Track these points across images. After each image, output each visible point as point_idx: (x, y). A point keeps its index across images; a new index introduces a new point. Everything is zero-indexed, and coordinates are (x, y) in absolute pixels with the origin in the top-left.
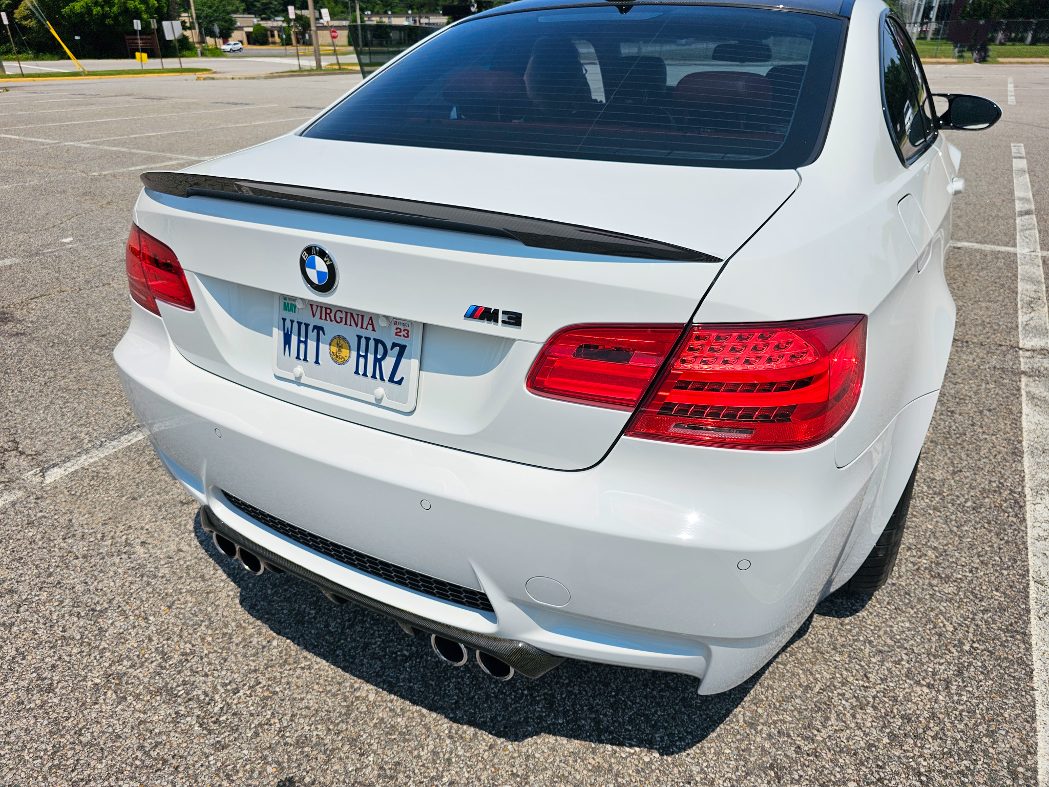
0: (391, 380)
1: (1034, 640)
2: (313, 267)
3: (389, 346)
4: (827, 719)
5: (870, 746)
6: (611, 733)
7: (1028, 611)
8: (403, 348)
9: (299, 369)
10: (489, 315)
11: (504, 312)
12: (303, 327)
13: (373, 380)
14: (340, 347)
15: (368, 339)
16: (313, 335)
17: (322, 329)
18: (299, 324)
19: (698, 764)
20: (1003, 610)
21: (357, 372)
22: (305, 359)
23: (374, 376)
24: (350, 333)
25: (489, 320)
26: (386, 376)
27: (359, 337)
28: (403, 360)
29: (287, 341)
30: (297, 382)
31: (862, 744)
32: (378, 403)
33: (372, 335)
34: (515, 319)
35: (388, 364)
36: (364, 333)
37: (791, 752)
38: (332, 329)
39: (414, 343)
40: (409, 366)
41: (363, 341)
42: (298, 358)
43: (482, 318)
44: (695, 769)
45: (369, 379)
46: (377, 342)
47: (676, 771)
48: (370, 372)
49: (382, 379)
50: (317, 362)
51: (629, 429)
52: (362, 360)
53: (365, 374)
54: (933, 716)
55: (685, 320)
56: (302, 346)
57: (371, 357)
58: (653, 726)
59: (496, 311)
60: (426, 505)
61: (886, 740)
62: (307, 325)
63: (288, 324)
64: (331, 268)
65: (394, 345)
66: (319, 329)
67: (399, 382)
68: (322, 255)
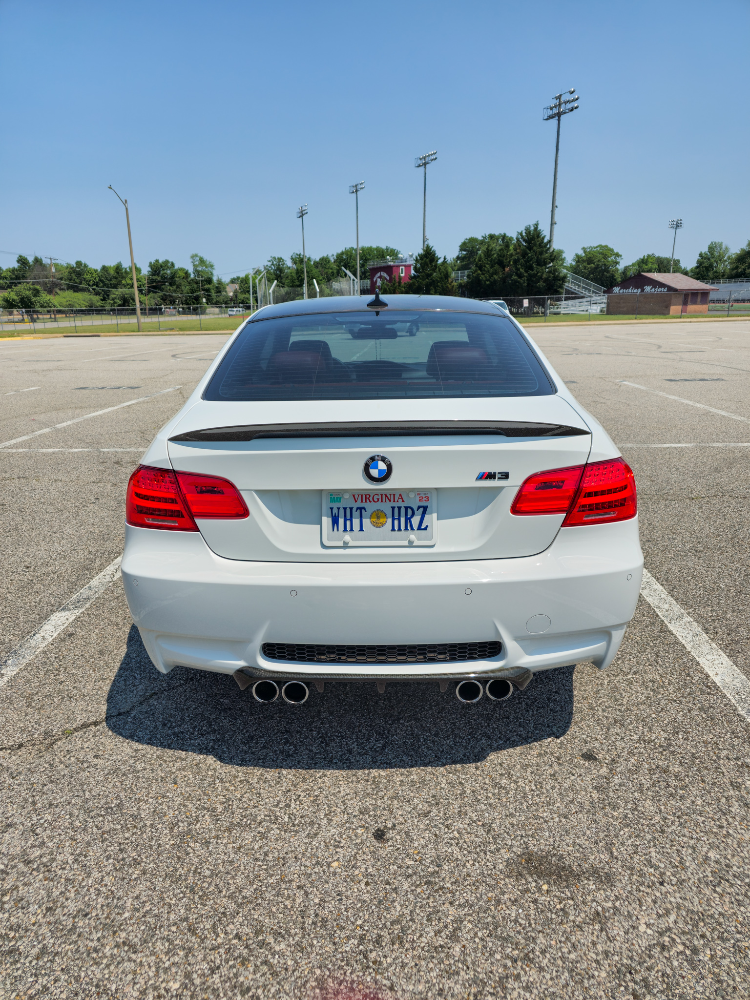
0: (419, 528)
1: (674, 632)
2: (376, 467)
3: (415, 509)
4: (621, 694)
5: (647, 698)
6: (531, 738)
7: (663, 621)
8: (425, 508)
9: (347, 537)
10: (491, 476)
11: (499, 473)
12: (348, 511)
13: (406, 532)
14: (379, 518)
15: (399, 508)
16: (356, 514)
17: (364, 508)
18: (345, 509)
19: (584, 734)
20: (653, 624)
21: (393, 529)
22: (352, 530)
23: (406, 529)
24: (386, 507)
25: (491, 478)
26: (415, 526)
27: (393, 508)
28: (426, 517)
29: (335, 521)
30: (346, 546)
31: (644, 698)
32: (411, 545)
33: (402, 505)
34: (506, 476)
35: (415, 521)
36: (396, 505)
37: (618, 713)
38: (370, 507)
39: (433, 504)
40: (432, 519)
41: (396, 510)
42: (345, 530)
43: (486, 478)
44: (584, 736)
45: (403, 533)
46: (406, 508)
47: (576, 741)
48: (403, 527)
49: (412, 529)
50: (361, 529)
52: (396, 522)
53: (399, 529)
54: (661, 676)
55: (584, 462)
56: (348, 523)
57: (403, 520)
58: (548, 726)
59: (495, 473)
60: (468, 592)
61: (652, 693)
62: (351, 509)
63: (335, 511)
64: (389, 467)
65: (419, 507)
66: (361, 509)
67: (426, 529)
68: (383, 459)
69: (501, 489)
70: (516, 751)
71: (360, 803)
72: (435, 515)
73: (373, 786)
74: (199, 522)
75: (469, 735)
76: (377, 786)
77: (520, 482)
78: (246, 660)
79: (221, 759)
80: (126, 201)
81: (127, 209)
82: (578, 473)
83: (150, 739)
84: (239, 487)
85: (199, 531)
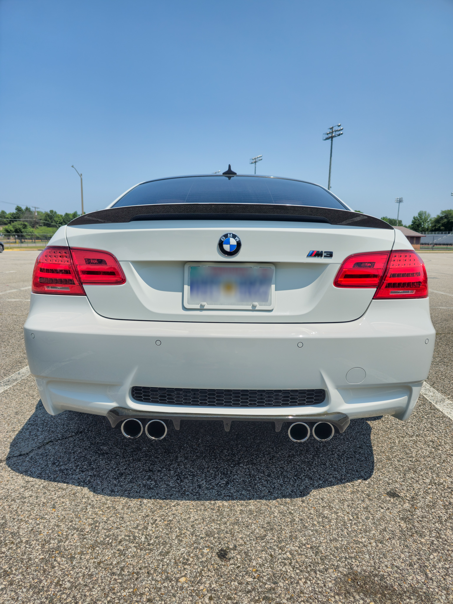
1: (441, 410)
2: (228, 243)
4: (410, 450)
5: (431, 453)
6: (344, 479)
7: (431, 403)
10: (318, 254)
11: (325, 252)
19: (386, 478)
20: (424, 404)
25: (318, 256)
30: (202, 309)
31: (428, 453)
32: (254, 310)
34: (330, 255)
37: (410, 463)
40: (271, 289)
42: (201, 296)
43: (315, 256)
44: (387, 479)
47: (381, 482)
51: (375, 297)
54: (438, 438)
55: (391, 250)
58: (357, 471)
59: (322, 252)
60: (300, 345)
61: (433, 450)
63: (196, 279)
64: (239, 243)
67: (266, 297)
68: (234, 236)
69: (326, 265)
70: (333, 489)
71: (206, 527)
72: (273, 286)
73: (218, 514)
74: (86, 287)
75: (296, 476)
76: (221, 514)
77: (341, 260)
78: (117, 402)
79: (94, 490)
80: (81, 174)
81: (81, 179)
82: (386, 257)
83: (40, 474)
84: (119, 258)
85: (86, 295)
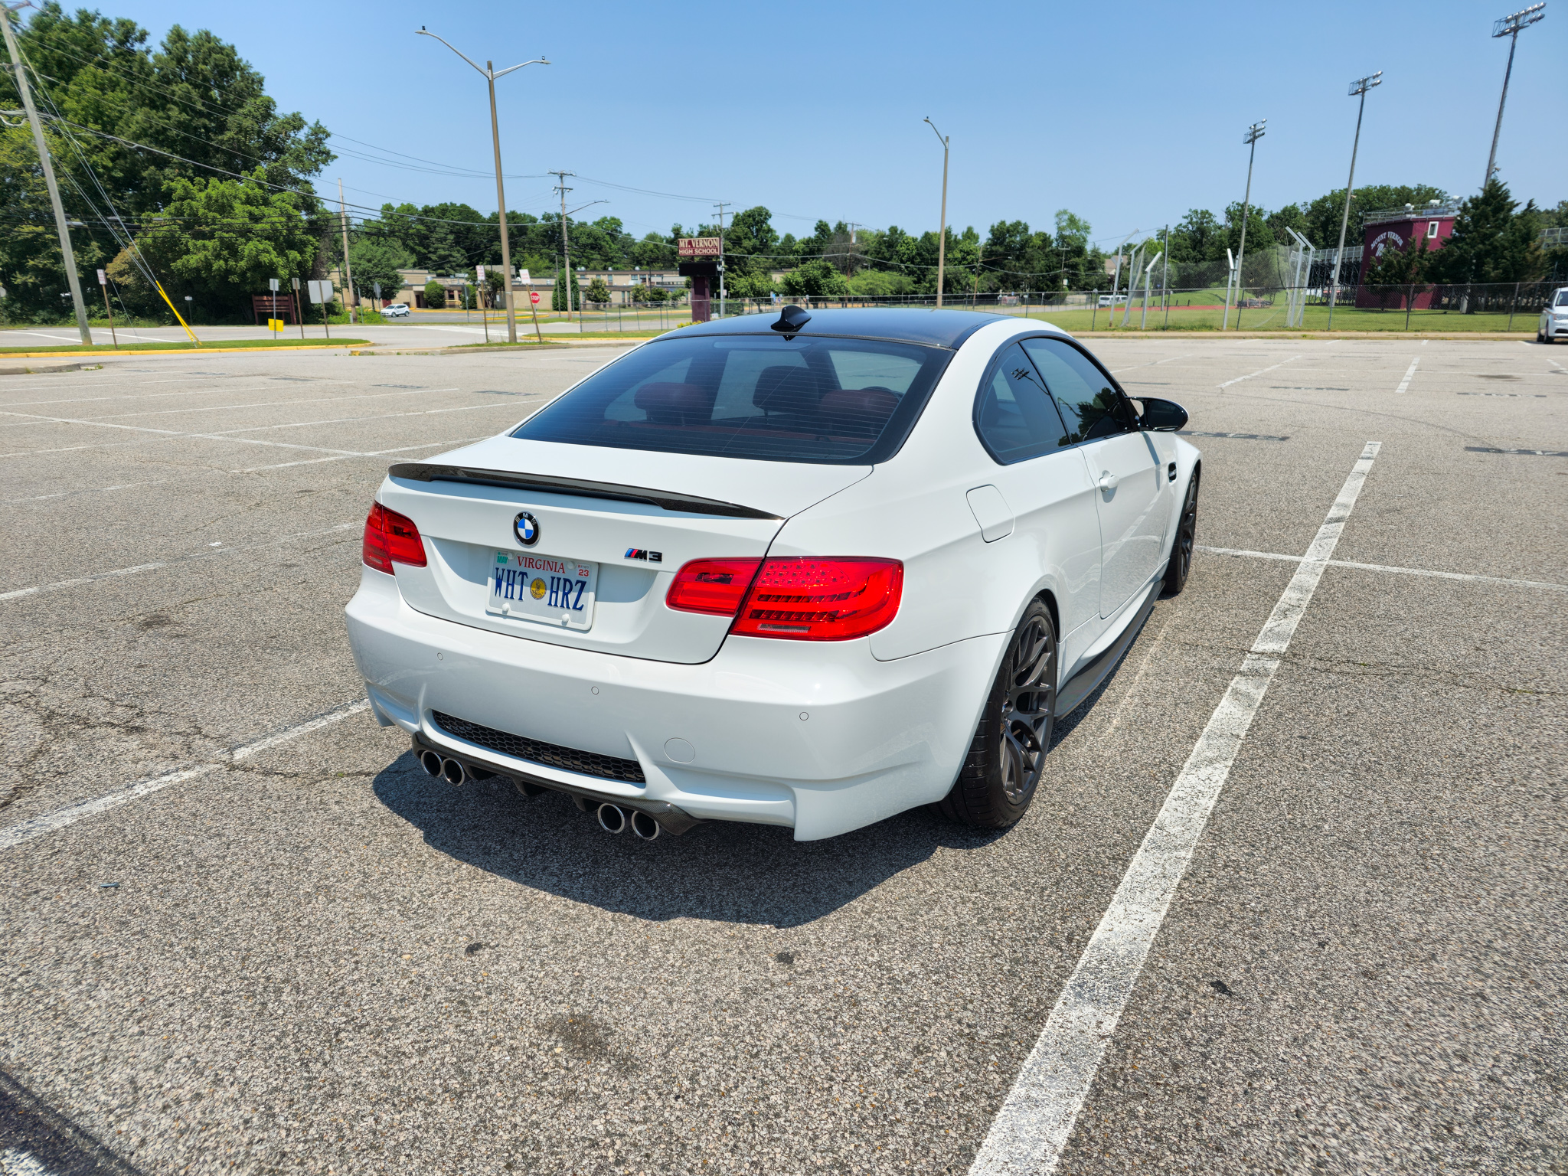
0: (575, 607)
1: (1132, 864)
2: (523, 527)
3: (574, 584)
4: (931, 910)
5: (960, 924)
6: (748, 917)
7: (1138, 846)
8: (583, 584)
9: (507, 605)
10: (640, 555)
11: (651, 552)
12: (511, 574)
13: (562, 610)
14: (538, 588)
15: (559, 579)
16: (518, 579)
17: (526, 574)
18: (509, 571)
20: (1116, 845)
21: (550, 604)
22: (512, 598)
23: (562, 606)
24: (546, 575)
25: (641, 558)
26: (571, 606)
27: (553, 578)
28: (583, 594)
29: (499, 585)
30: (504, 615)
31: (954, 923)
32: (564, 626)
33: (562, 576)
34: (658, 557)
35: (572, 597)
36: (556, 575)
37: (894, 928)
38: (533, 574)
39: (591, 581)
40: (588, 597)
41: (556, 581)
42: (506, 597)
43: (636, 557)
45: (559, 609)
46: (566, 580)
47: (796, 938)
48: (559, 604)
49: (568, 607)
50: (521, 599)
51: (732, 630)
52: (554, 595)
53: (556, 605)
54: (1021, 908)
55: (762, 555)
56: (510, 588)
57: (560, 594)
59: (646, 553)
60: (595, 691)
61: (975, 921)
62: (515, 572)
63: (500, 572)
64: (536, 527)
65: (578, 582)
66: (523, 574)
67: (580, 609)
68: (530, 518)
69: (655, 573)
70: (713, 925)
72: (592, 595)
74: (395, 565)
77: (676, 567)
78: (419, 726)
80: (947, 138)
81: (946, 150)
82: (755, 567)
84: (421, 531)
85: (394, 575)
